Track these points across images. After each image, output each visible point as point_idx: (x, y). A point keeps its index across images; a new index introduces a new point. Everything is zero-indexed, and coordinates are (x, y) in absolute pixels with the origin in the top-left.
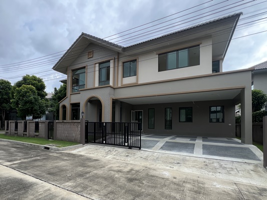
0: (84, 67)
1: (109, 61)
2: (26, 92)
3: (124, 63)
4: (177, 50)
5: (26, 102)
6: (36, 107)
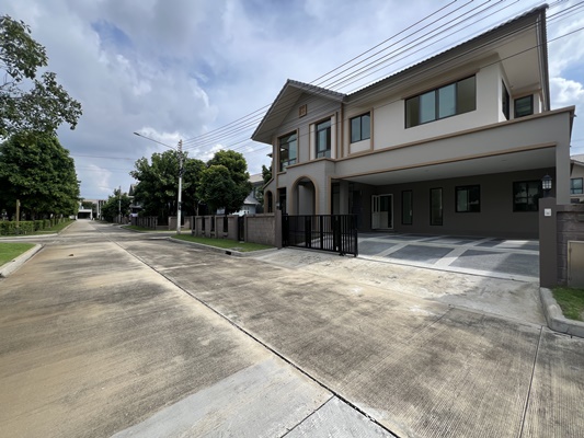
0: (295, 132)
1: (329, 119)
2: (214, 176)
3: (351, 119)
4: (436, 89)
5: (214, 190)
6: (228, 196)
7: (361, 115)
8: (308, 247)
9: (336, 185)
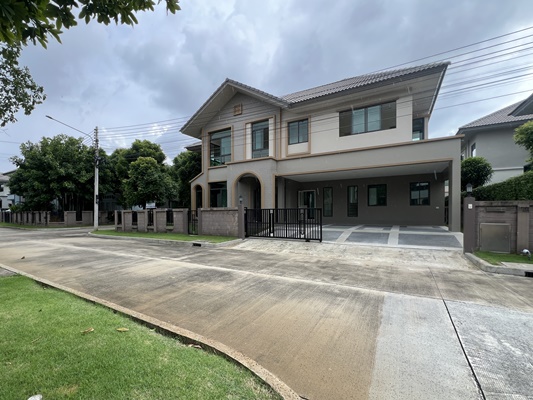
0: (229, 129)
1: (267, 120)
4: (366, 107)
7: (299, 121)
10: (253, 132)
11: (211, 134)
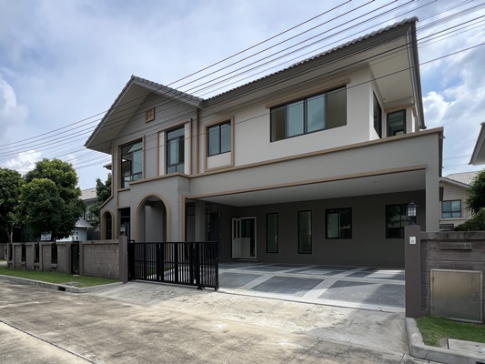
0: (140, 140)
1: (182, 126)
2: (38, 192)
3: (208, 128)
4: (305, 99)
5: (39, 210)
6: (56, 218)
7: (221, 124)
8: (160, 279)
9: (191, 206)
10: (167, 142)
11: (122, 147)
